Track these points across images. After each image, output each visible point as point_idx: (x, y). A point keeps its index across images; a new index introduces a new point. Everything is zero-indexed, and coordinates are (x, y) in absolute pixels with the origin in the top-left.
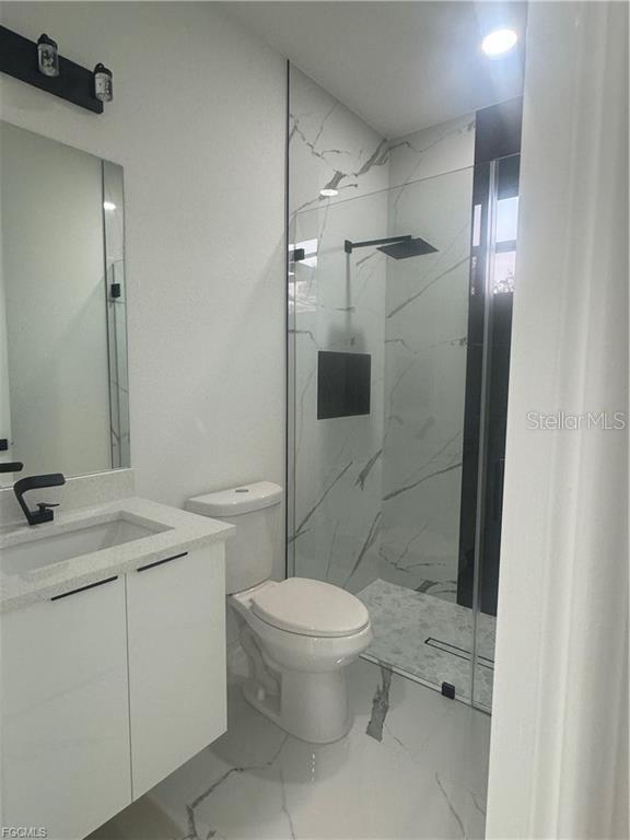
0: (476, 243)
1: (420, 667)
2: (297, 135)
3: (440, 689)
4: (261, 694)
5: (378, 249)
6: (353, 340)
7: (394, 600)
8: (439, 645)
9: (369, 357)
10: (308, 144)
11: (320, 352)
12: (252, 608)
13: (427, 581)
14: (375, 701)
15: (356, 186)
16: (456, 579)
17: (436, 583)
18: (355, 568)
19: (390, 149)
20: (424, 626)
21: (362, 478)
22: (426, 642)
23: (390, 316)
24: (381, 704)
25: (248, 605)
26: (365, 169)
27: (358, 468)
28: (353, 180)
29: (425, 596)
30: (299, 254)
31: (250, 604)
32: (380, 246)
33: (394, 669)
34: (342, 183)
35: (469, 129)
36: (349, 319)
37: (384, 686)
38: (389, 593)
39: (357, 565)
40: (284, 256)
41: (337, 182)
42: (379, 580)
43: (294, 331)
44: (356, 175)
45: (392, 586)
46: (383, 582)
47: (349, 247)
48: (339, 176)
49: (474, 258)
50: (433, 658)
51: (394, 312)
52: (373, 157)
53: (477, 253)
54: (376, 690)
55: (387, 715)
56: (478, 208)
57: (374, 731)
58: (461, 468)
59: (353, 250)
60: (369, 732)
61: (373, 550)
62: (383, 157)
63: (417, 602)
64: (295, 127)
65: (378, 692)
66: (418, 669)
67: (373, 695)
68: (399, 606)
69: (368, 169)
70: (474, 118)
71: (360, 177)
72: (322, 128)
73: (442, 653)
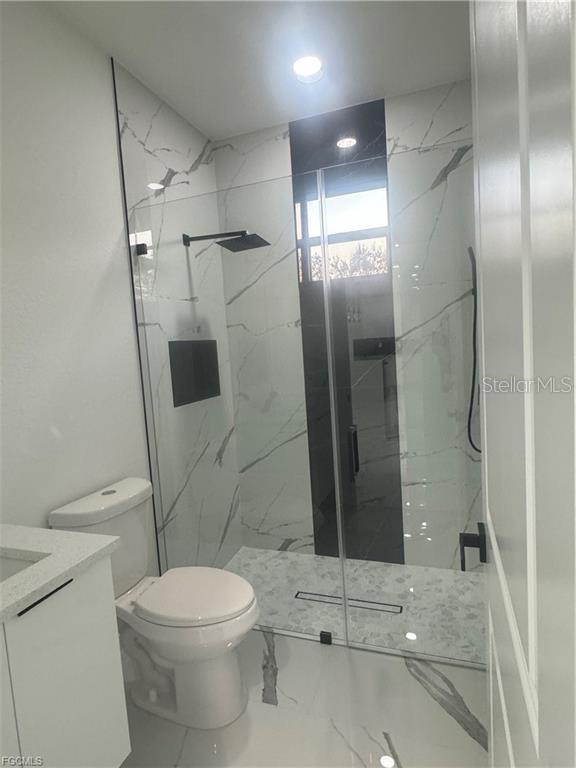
0: (300, 237)
1: (295, 621)
2: (127, 130)
3: (319, 639)
4: (153, 694)
5: (218, 243)
6: (199, 328)
7: (261, 564)
8: (308, 596)
9: (214, 342)
10: (140, 142)
11: (169, 342)
12: (135, 611)
13: (286, 540)
14: (264, 667)
15: (188, 183)
16: (312, 533)
17: (296, 540)
18: (222, 542)
19: (215, 149)
20: (292, 581)
21: (220, 455)
22: (296, 597)
23: (229, 303)
24: (270, 669)
25: (129, 609)
26: (194, 168)
27: (215, 448)
28: (185, 177)
29: (288, 554)
30: (141, 249)
31: (132, 608)
32: (219, 240)
33: (275, 631)
34: (174, 180)
35: (284, 138)
36: (193, 309)
37: (269, 650)
38: (256, 558)
39: (223, 538)
40: (126, 251)
41: (170, 179)
42: (244, 547)
43: (143, 324)
44: (187, 173)
45: (257, 550)
46: (248, 549)
47: (187, 240)
48: (171, 174)
49: (299, 250)
50: (305, 610)
51: (233, 300)
52: (201, 156)
53: (302, 245)
54: (263, 655)
55: (278, 677)
56: (298, 206)
57: (269, 697)
58: (306, 435)
59: (191, 243)
60: (265, 700)
61: (236, 520)
62: (209, 156)
63: (281, 561)
64: (125, 124)
65: (265, 657)
66: (294, 625)
67: (261, 662)
68: (266, 568)
69: (197, 168)
70: (288, 129)
71: (190, 175)
72: (151, 127)
73: (312, 603)
